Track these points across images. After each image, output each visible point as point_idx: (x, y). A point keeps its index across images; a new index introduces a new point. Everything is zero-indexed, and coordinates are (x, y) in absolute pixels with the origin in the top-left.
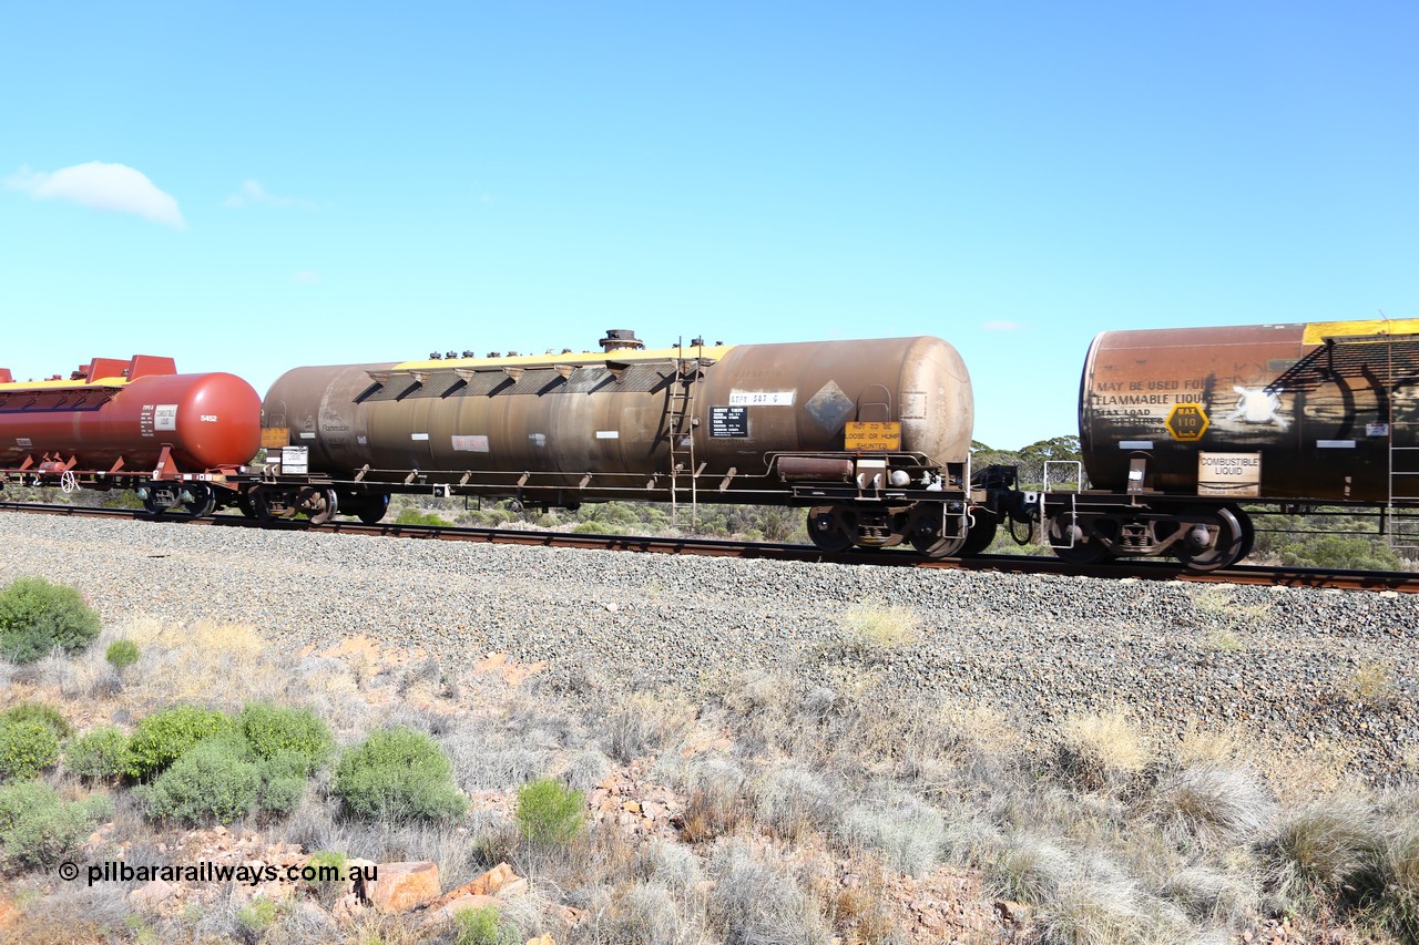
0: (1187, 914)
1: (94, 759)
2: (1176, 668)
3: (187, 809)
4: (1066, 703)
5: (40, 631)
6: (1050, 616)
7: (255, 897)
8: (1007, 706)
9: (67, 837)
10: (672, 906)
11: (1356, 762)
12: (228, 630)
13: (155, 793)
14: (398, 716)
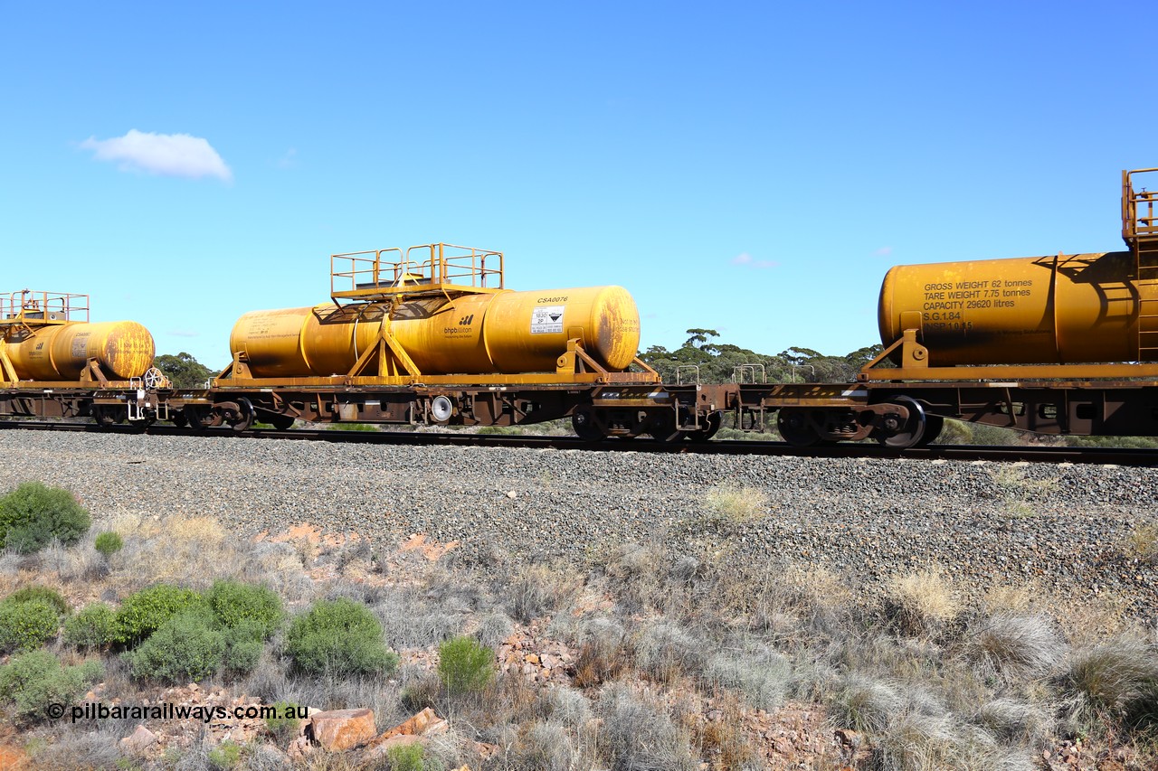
0: (996, 738)
1: (88, 632)
2: (981, 533)
3: (164, 670)
4: (890, 564)
5: (40, 527)
6: (875, 493)
7: (223, 740)
8: (841, 568)
9: (67, 696)
10: (568, 740)
11: (1133, 608)
12: (195, 522)
13: (138, 657)
14: (337, 589)
